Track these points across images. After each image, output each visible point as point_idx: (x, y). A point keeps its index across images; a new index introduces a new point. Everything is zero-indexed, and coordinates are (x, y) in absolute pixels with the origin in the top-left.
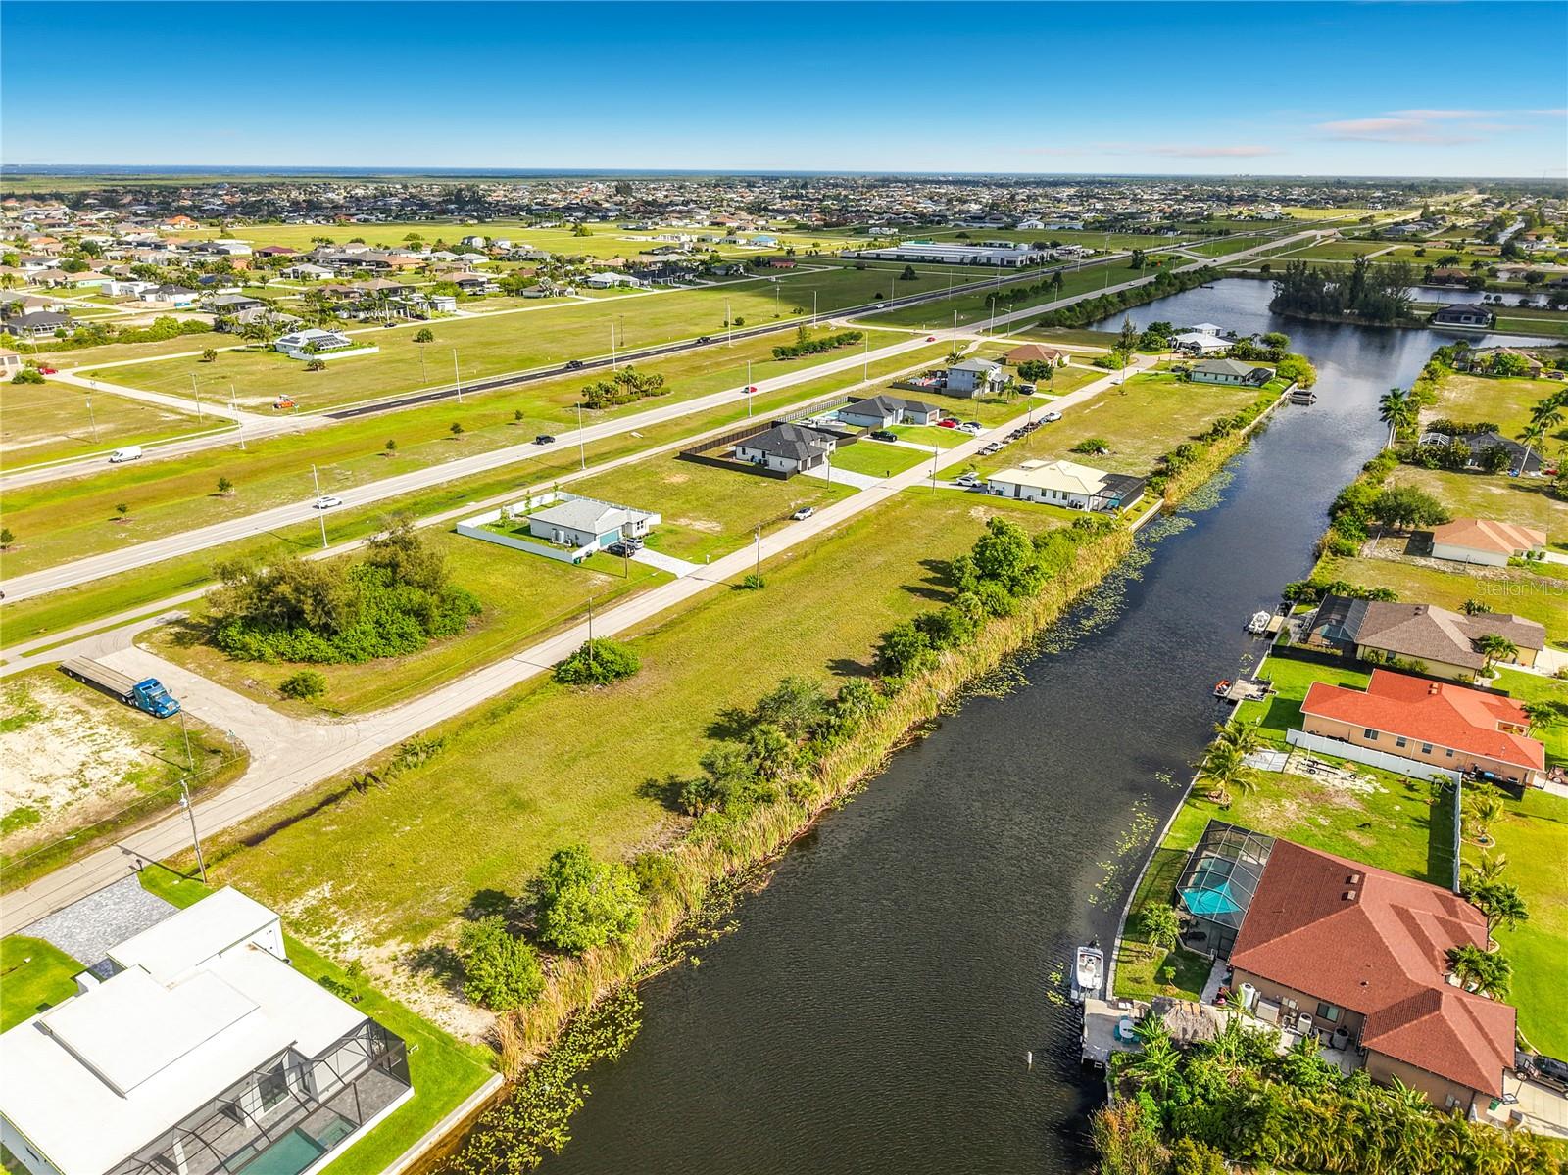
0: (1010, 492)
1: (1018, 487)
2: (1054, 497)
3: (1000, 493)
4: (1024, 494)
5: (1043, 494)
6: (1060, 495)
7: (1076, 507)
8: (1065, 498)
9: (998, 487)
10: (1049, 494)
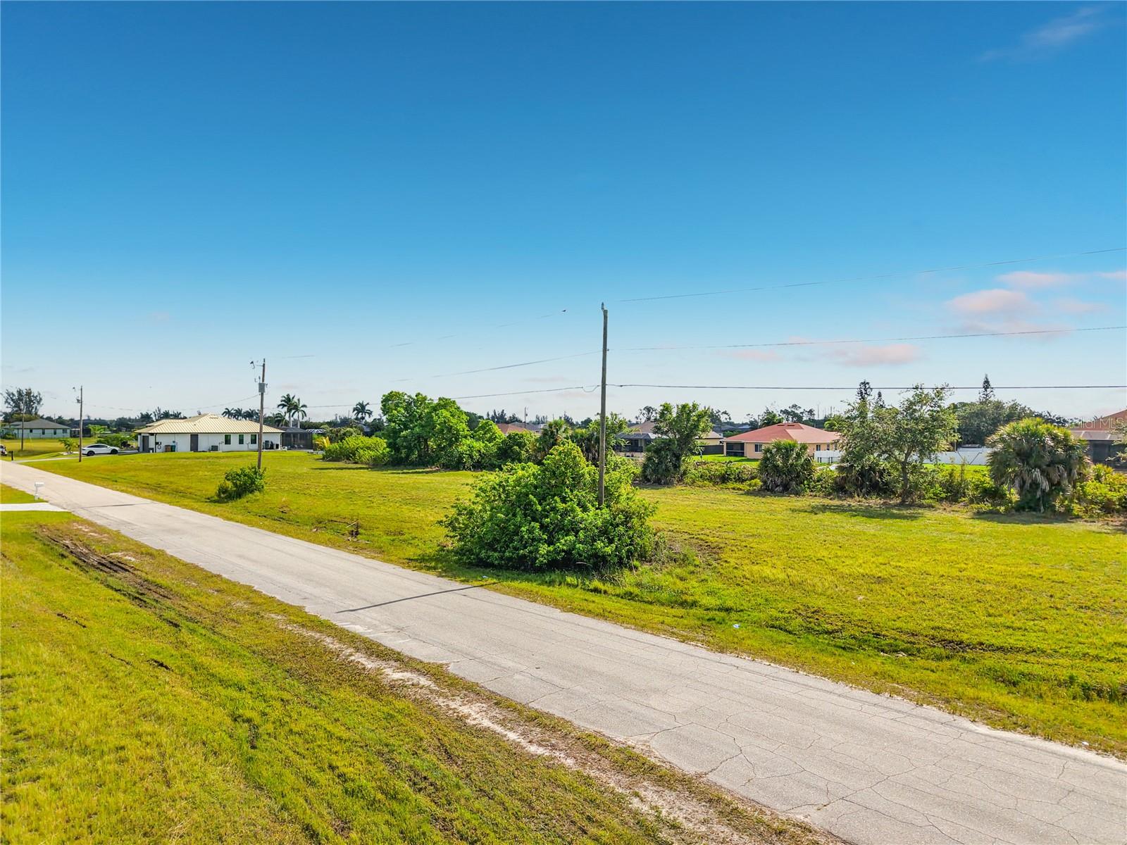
0: (184, 445)
1: (194, 437)
2: (241, 442)
3: (172, 449)
4: (203, 444)
5: (228, 441)
6: (247, 439)
7: (272, 448)
8: (253, 442)
9: (166, 441)
10: (235, 440)
